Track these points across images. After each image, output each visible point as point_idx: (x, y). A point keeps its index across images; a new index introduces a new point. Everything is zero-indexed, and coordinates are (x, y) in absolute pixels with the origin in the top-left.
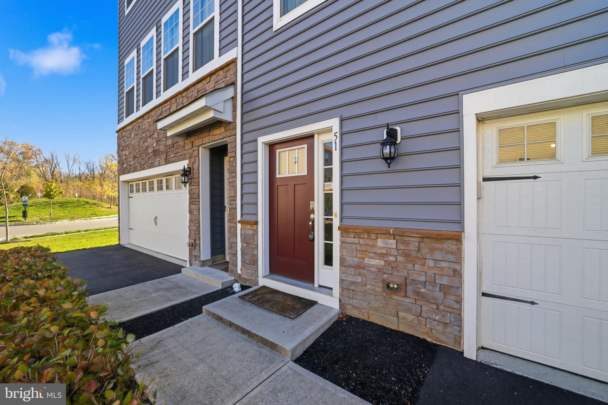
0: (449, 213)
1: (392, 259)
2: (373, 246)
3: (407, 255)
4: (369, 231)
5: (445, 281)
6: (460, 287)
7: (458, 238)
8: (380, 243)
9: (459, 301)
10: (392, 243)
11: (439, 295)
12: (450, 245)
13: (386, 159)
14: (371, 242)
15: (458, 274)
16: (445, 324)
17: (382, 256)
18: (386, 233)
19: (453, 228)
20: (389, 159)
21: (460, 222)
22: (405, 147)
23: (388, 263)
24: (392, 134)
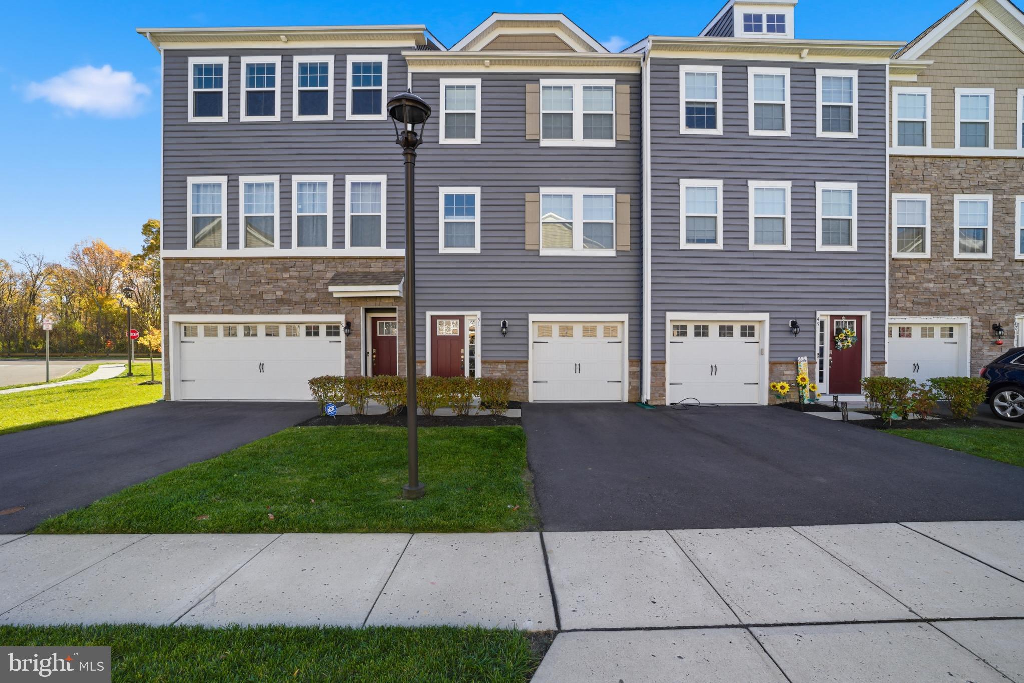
0: (523, 354)
1: (505, 372)
2: (497, 368)
3: (510, 370)
4: (495, 362)
5: (523, 378)
6: (527, 379)
7: (527, 362)
8: (500, 366)
9: (527, 384)
10: (505, 366)
11: (521, 383)
12: (524, 365)
13: (503, 333)
14: (496, 366)
15: (527, 374)
16: (523, 393)
17: (501, 372)
18: (502, 362)
19: (525, 359)
20: (504, 334)
21: (527, 357)
22: (510, 329)
23: (503, 374)
24: (505, 323)
